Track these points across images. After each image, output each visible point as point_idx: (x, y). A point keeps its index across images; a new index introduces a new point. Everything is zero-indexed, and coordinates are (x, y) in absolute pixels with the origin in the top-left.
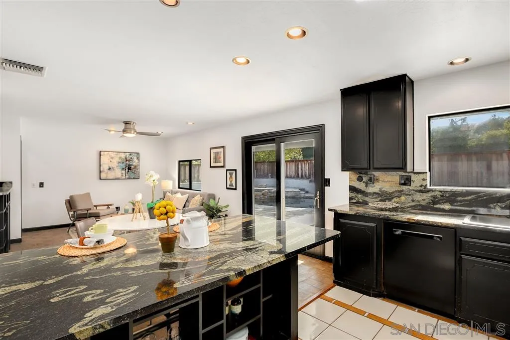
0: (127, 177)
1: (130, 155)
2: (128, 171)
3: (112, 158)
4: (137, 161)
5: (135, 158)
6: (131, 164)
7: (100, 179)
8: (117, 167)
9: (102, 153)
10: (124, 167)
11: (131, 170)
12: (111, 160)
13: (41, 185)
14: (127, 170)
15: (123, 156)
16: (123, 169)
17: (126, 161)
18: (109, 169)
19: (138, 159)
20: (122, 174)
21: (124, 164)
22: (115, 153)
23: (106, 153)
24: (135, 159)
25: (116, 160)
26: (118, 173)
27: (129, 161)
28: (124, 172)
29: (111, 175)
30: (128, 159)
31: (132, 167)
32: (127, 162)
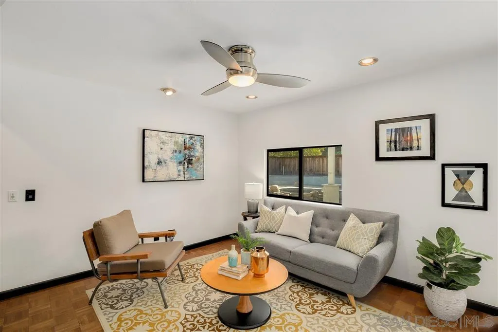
0: (187, 176)
1: (191, 138)
2: (188, 167)
3: (163, 143)
4: (200, 150)
5: (199, 144)
6: (192, 154)
7: (143, 181)
8: (171, 158)
9: (147, 133)
10: (182, 159)
11: (191, 164)
12: (162, 146)
13: (30, 195)
14: (186, 164)
15: (180, 139)
16: (180, 163)
17: (186, 148)
18: (159, 163)
19: (203, 145)
20: (179, 171)
21: (182, 154)
22: (168, 134)
23: (154, 133)
24: (198, 147)
25: (170, 146)
26: (173, 169)
27: (189, 149)
28: (181, 168)
29: (162, 174)
30: (188, 146)
31: (194, 159)
32: (187, 151)
